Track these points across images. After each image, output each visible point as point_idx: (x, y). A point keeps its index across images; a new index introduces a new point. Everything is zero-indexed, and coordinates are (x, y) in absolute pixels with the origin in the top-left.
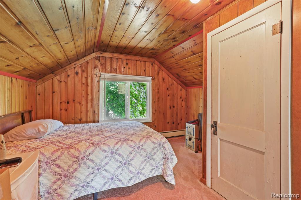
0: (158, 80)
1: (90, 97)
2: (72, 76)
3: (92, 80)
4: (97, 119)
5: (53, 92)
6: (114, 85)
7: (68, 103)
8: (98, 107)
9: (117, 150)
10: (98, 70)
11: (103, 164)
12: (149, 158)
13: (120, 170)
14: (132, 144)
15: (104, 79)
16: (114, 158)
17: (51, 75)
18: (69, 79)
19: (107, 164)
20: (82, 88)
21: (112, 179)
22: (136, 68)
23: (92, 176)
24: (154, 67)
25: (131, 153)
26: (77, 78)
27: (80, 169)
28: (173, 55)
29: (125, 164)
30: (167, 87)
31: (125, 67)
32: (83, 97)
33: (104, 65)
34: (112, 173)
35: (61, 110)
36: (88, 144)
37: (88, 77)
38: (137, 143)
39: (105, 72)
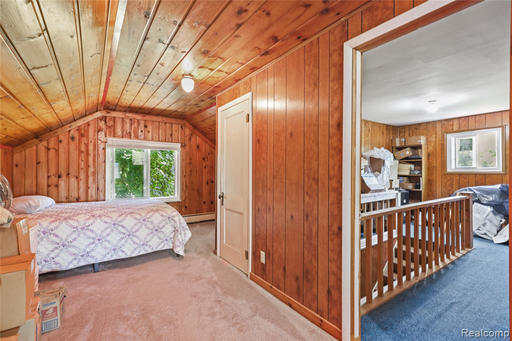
0: (190, 147)
1: (91, 169)
2: (65, 142)
3: (95, 146)
4: (102, 197)
5: (38, 163)
6: (130, 152)
7: (59, 177)
8: (104, 182)
9: (120, 222)
10: (104, 134)
11: (104, 234)
12: (156, 230)
13: (123, 241)
14: (138, 217)
15: (112, 146)
16: (117, 229)
17: (35, 140)
18: (61, 145)
19: (108, 235)
20: (80, 157)
21: (114, 250)
22: (159, 132)
23: (92, 246)
24: (185, 130)
25: (136, 225)
26: (73, 146)
27: (79, 238)
28: (203, 119)
29: (129, 236)
30: (203, 156)
31: (143, 130)
32: (82, 169)
33: (112, 128)
34: (115, 244)
35: (49, 186)
36: (88, 217)
37: (89, 144)
38: (143, 215)
39: (114, 136)
